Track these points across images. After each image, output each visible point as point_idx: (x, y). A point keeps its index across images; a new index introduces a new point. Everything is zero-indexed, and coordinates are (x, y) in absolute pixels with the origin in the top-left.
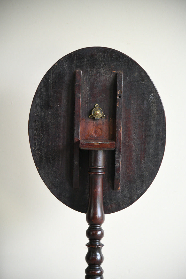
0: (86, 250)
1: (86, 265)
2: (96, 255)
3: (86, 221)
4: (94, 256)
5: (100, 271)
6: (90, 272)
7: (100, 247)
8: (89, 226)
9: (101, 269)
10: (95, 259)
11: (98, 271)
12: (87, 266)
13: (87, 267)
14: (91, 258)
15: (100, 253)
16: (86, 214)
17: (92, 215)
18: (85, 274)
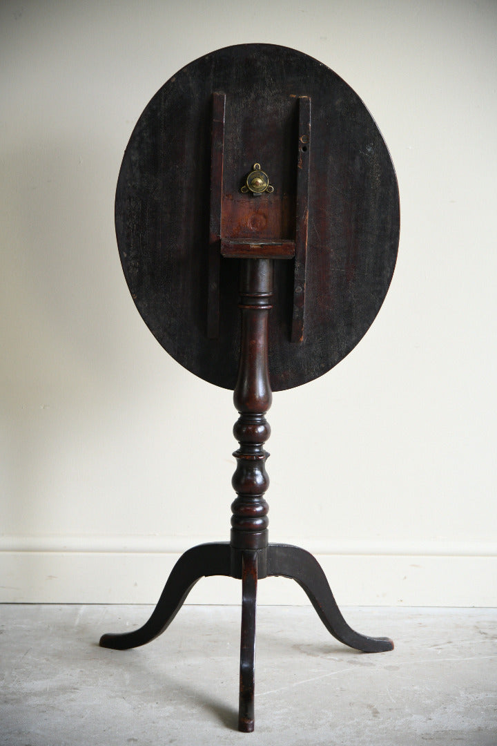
0: (232, 465)
1: (234, 496)
2: (254, 475)
3: (233, 405)
4: (249, 478)
5: (263, 506)
6: (242, 509)
7: (261, 459)
8: (239, 416)
9: (263, 503)
10: (251, 482)
11: (258, 506)
12: (236, 496)
13: (236, 500)
14: (243, 481)
15: (262, 470)
16: (232, 392)
17: (245, 392)
18: (231, 514)
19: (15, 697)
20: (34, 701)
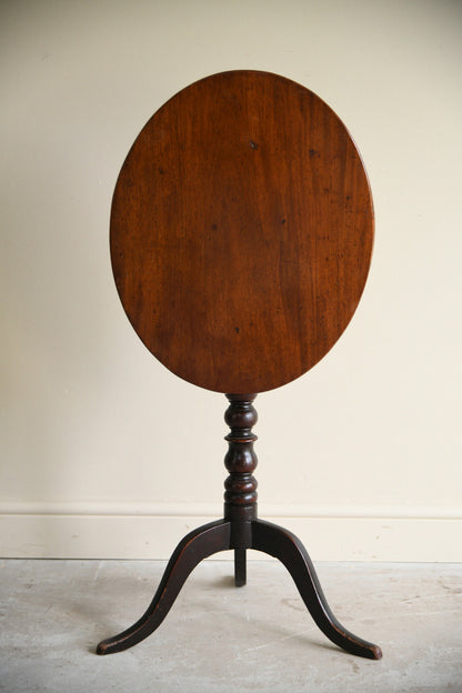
19: (35, 651)
20: (53, 655)
